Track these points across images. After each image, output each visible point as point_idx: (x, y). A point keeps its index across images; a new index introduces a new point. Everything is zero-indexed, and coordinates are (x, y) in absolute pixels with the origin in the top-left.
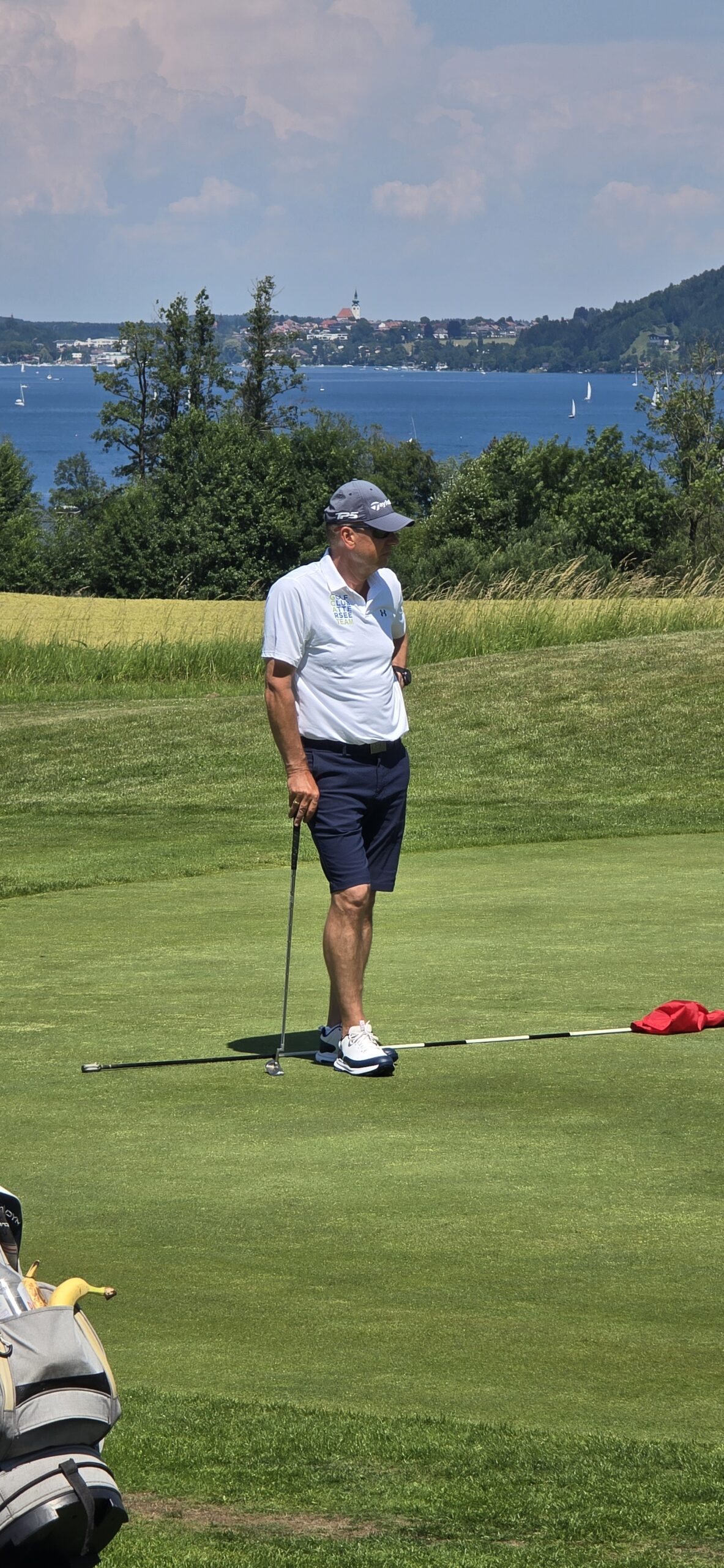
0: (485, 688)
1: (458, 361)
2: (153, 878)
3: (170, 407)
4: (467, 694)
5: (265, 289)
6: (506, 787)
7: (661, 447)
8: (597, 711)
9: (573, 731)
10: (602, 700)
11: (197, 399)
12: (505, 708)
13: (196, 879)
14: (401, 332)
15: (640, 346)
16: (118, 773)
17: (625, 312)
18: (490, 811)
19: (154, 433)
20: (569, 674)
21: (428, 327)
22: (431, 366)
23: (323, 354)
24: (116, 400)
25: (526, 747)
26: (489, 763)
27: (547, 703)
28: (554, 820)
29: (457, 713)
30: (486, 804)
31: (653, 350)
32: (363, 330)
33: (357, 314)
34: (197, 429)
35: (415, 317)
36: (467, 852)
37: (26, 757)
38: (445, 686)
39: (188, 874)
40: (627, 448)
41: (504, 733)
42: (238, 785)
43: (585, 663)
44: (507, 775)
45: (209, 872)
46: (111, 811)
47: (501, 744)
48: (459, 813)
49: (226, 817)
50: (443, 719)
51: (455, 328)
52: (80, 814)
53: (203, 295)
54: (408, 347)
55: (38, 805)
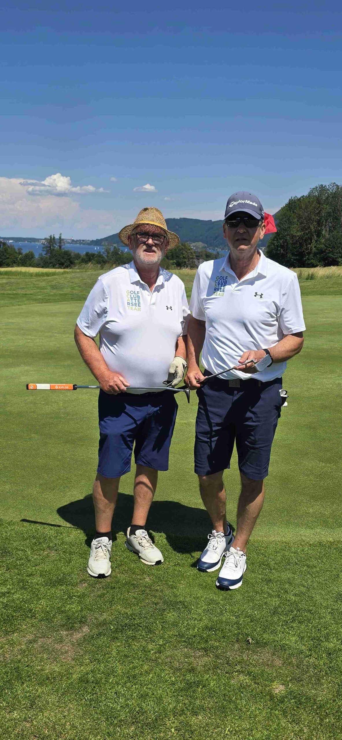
0: (74, 278)
1: (84, 244)
2: (12, 306)
3: (50, 247)
4: (71, 278)
5: (61, 234)
6: (75, 292)
7: (105, 253)
8: (89, 281)
9: (86, 284)
10: (90, 280)
11: (53, 246)
12: (76, 280)
13: (20, 306)
14: (77, 241)
15: (103, 243)
16: (18, 289)
17: (102, 240)
18: (71, 296)
19: (48, 250)
20: (86, 276)
21: (80, 240)
22: (80, 245)
23: (69, 243)
24: (44, 246)
25: (78, 286)
26: (73, 288)
27: (82, 280)
28: (80, 297)
29: (69, 281)
30: (71, 294)
31: (105, 244)
32: (73, 240)
33: (73, 239)
34: (53, 250)
35: (79, 239)
36: (66, 302)
37: (7, 286)
38: (68, 277)
39: (19, 305)
40: (102, 253)
41: (76, 284)
42: (35, 291)
43: (89, 274)
44: (75, 290)
45: (22, 305)
46: (14, 294)
47: (75, 285)
48: (66, 296)
49: (31, 296)
50: (68, 282)
51: (83, 241)
52: (9, 295)
53: (54, 235)
54: (78, 242)
55: (4, 293)
